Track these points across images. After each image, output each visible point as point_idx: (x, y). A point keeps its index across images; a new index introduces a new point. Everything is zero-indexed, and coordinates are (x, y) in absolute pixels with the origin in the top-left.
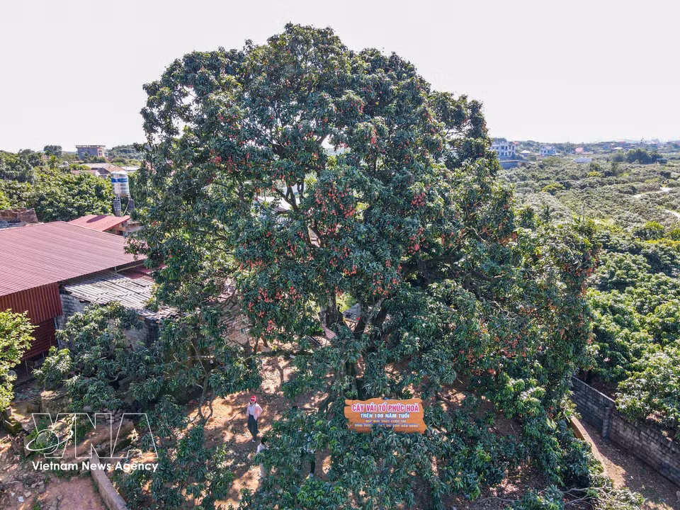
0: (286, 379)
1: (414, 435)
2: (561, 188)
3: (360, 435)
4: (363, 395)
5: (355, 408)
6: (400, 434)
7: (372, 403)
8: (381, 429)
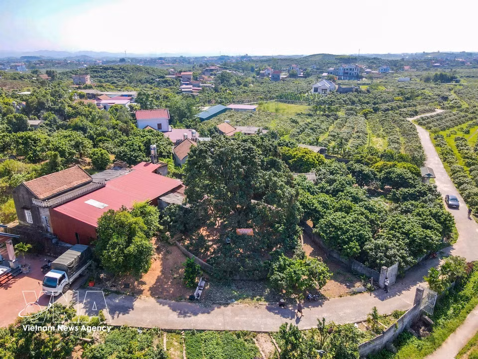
0: (220, 224)
1: (251, 236)
2: (372, 112)
3: (239, 236)
4: (240, 228)
5: (238, 230)
6: (248, 236)
7: (242, 229)
8: (244, 235)
